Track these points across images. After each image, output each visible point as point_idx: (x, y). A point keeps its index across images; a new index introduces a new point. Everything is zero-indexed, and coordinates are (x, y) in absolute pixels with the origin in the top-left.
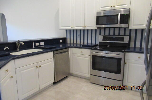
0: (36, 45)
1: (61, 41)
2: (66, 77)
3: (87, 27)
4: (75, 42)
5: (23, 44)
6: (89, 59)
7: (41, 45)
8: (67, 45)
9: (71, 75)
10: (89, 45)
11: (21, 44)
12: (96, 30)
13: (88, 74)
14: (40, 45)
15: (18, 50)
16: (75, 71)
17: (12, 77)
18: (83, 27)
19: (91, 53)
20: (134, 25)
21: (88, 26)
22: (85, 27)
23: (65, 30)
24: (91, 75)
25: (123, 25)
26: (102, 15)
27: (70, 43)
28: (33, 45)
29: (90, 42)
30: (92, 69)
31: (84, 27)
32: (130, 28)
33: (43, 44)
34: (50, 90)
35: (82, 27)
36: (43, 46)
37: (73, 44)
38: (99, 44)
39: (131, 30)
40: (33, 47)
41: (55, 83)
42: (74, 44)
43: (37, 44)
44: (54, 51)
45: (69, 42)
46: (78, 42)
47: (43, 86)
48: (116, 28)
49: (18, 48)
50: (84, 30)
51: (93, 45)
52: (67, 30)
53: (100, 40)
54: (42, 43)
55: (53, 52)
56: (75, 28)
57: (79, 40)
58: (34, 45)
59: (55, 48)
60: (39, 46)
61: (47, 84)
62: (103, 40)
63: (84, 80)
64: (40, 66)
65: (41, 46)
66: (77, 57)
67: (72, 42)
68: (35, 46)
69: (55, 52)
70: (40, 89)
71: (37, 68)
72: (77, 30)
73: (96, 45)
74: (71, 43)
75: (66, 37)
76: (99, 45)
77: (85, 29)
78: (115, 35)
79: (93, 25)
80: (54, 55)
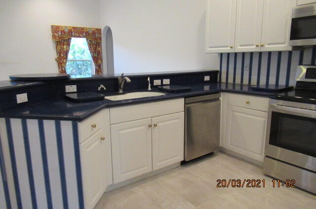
0: (155, 84)
1: (207, 78)
2: (210, 155)
3: (266, 46)
4: (238, 81)
5: (129, 80)
6: (264, 119)
7: (164, 83)
8: (220, 87)
9: (222, 151)
10: (270, 87)
11: (126, 80)
12: (290, 53)
13: (261, 154)
14: (162, 85)
15: (121, 91)
16: (231, 145)
17: (103, 139)
18: (257, 46)
19: (271, 106)
21: (269, 44)
22: (262, 46)
23: (218, 53)
24: (267, 156)
27: (227, 83)
28: (148, 85)
29: (272, 81)
30: (271, 143)
31: (260, 45)
33: (169, 83)
34: (173, 174)
35: (255, 46)
36: (168, 87)
37: (234, 84)
38: (294, 88)
40: (148, 88)
41: (184, 163)
42: (236, 85)
43: (157, 82)
44: (185, 97)
45: (224, 80)
46: (246, 82)
47: (159, 165)
49: (120, 88)
50: (260, 53)
51: (279, 88)
52: (221, 54)
54: (167, 81)
55: (184, 99)
56: (240, 49)
57: (248, 77)
58: (150, 85)
59: (189, 90)
60: (160, 87)
61: (167, 161)
63: (250, 166)
64: (155, 125)
65: (164, 87)
66: (237, 114)
67: (231, 80)
68: (152, 86)
69: (189, 100)
70: (154, 170)
71: (150, 128)
72: (244, 54)
73: (288, 89)
74: (229, 82)
75: (219, 69)
76: (296, 90)
77: (262, 50)
79: (283, 41)
80: (186, 106)
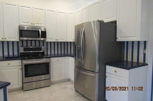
12: (18, 42)
20: (49, 39)
25: (42, 39)
26: (25, 29)
32: (46, 41)
39: (47, 42)
48: (32, 41)
53: (21, 51)
62: (24, 51)
77: (5, 40)
78: (36, 46)
